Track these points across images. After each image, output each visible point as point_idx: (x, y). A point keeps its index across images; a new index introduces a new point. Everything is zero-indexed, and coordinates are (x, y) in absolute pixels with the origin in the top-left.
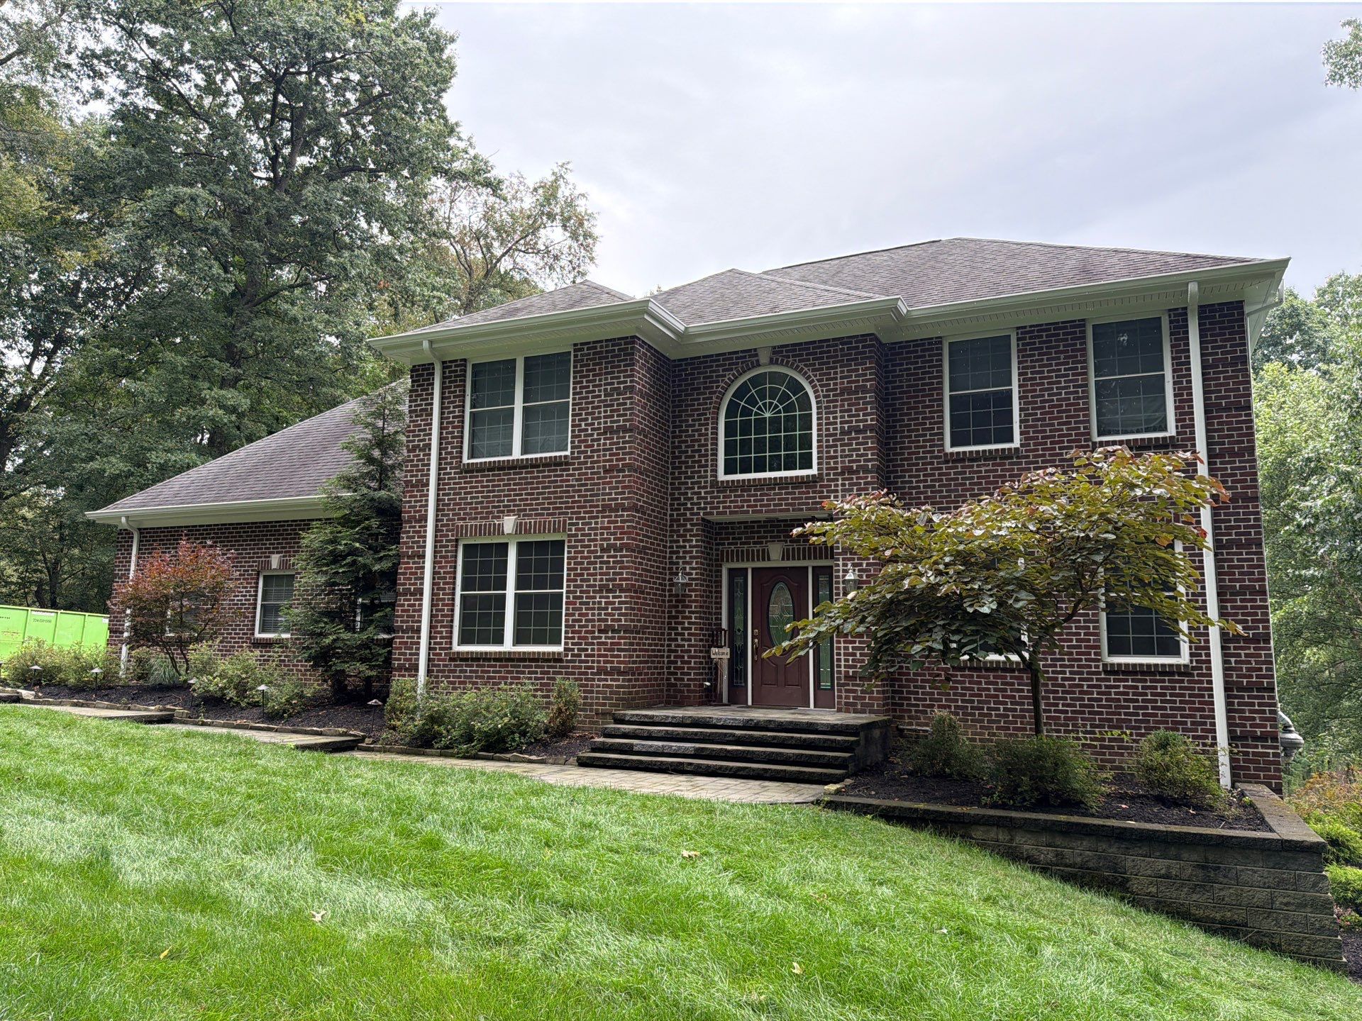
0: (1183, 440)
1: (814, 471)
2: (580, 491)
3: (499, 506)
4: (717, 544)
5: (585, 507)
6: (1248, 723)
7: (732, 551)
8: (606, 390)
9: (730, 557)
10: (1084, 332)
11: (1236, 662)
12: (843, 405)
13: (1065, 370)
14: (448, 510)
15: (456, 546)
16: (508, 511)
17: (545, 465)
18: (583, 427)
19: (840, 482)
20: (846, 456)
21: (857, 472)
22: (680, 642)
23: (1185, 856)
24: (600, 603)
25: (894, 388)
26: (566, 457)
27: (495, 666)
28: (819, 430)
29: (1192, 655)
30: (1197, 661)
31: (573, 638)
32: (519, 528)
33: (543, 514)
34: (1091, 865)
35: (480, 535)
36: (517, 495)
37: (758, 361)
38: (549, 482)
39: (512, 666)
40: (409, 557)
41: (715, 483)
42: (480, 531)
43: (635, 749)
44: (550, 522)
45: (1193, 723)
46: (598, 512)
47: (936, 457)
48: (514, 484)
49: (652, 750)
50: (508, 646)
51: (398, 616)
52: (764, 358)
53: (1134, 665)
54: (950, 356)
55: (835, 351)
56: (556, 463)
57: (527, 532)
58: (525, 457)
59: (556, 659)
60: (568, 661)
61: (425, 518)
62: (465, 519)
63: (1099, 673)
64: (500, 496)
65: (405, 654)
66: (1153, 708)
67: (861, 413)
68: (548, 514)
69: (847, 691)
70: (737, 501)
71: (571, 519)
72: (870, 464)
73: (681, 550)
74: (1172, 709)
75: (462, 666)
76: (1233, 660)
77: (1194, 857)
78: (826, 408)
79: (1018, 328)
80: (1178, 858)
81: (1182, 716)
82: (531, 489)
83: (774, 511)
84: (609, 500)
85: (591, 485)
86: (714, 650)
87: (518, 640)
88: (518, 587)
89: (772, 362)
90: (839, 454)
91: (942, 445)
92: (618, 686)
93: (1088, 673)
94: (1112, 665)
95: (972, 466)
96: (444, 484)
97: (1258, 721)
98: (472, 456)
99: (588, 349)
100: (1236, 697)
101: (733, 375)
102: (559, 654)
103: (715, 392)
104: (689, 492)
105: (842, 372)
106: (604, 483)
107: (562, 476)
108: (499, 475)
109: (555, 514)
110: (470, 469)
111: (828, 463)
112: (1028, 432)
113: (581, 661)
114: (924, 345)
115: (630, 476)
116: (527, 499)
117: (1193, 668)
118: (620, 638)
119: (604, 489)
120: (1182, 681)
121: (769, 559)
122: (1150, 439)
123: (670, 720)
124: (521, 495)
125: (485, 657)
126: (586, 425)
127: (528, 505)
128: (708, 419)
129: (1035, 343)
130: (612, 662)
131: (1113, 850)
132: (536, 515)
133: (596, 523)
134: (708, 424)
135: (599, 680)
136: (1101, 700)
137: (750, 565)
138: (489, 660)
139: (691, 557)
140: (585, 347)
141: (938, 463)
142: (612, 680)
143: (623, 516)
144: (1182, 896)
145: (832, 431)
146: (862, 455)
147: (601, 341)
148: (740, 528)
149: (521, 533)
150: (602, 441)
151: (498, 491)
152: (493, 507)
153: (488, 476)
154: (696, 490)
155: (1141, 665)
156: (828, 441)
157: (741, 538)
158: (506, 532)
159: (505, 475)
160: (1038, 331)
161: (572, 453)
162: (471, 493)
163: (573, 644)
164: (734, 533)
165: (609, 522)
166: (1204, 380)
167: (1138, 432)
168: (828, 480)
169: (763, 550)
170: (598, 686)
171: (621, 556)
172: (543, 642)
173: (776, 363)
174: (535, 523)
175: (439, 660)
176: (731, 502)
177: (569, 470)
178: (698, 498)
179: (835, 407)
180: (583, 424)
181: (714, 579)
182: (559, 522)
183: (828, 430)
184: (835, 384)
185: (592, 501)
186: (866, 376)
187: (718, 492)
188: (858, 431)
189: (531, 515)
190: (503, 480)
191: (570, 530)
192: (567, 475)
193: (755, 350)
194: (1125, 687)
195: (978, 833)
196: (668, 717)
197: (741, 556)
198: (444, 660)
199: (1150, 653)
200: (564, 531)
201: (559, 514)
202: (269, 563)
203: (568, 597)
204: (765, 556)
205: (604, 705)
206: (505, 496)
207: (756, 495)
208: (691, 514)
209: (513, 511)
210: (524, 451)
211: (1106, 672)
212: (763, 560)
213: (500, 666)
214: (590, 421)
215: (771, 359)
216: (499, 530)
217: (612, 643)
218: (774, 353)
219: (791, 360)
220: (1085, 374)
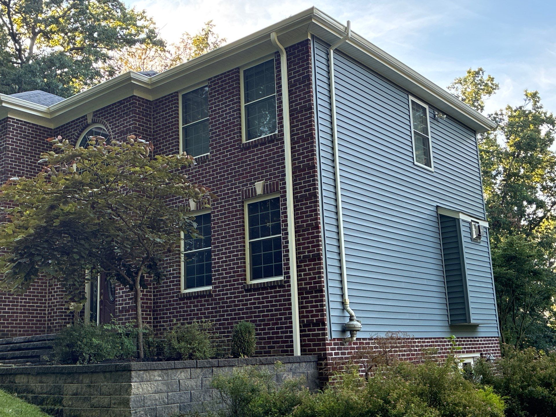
0: (281, 135)
6: (310, 315)
10: (239, 75)
11: (303, 275)
37: (87, 123)
54: (183, 102)
55: (119, 109)
79: (209, 80)
86: (72, 304)
97: (314, 313)
100: (304, 298)
101: (77, 133)
105: (121, 121)
112: (213, 144)
117: (285, 282)
120: (280, 292)
129: (216, 88)
136: (243, 309)
160: (218, 80)
173: (95, 122)
184: (118, 130)
186: (130, 122)
193: (86, 116)
194: (254, 299)
211: (246, 291)
215: (93, 120)
218: (94, 116)
219: (100, 119)
220: (240, 102)
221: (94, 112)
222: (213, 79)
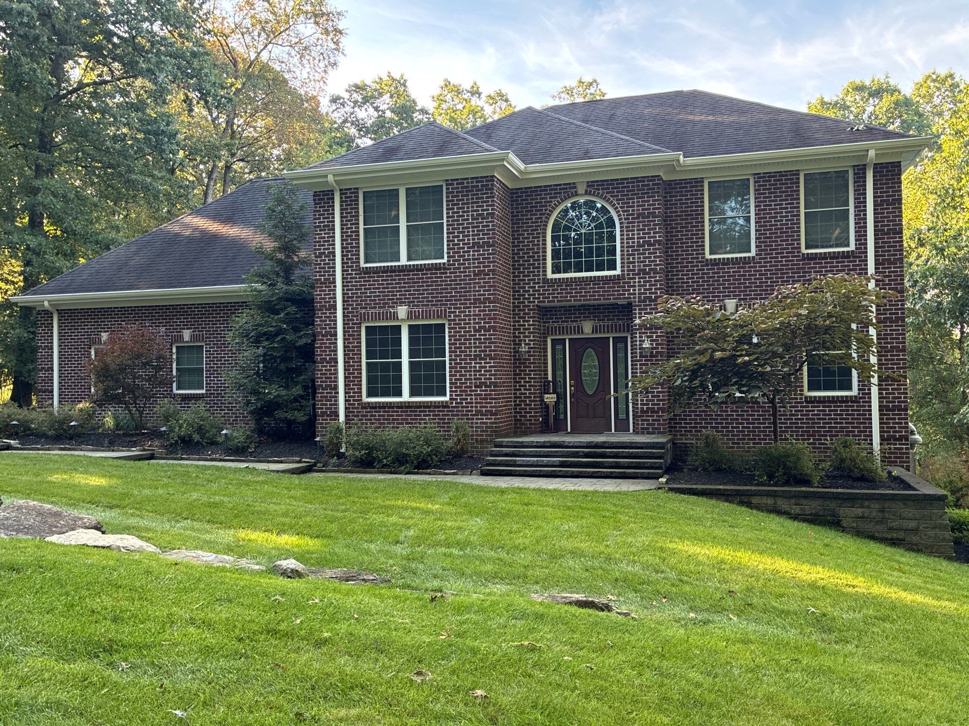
0: (860, 253)
1: (618, 272)
2: (456, 288)
3: (393, 299)
4: (544, 322)
5: (461, 300)
6: (892, 430)
7: (556, 327)
8: (473, 215)
9: (554, 331)
10: (798, 179)
11: (886, 393)
12: (639, 226)
13: (786, 204)
14: (352, 301)
15: (360, 328)
16: (400, 303)
17: (427, 270)
18: (456, 242)
19: (637, 280)
20: (642, 262)
21: (649, 273)
22: (523, 391)
23: (872, 506)
24: (475, 367)
25: (671, 212)
26: (444, 264)
27: (398, 412)
28: (622, 243)
29: (859, 390)
30: (863, 394)
31: (456, 391)
32: (410, 316)
33: (428, 305)
34: (820, 513)
35: (380, 319)
36: (407, 291)
37: (576, 192)
38: (431, 282)
39: (410, 411)
40: (323, 336)
41: (546, 281)
42: (378, 317)
43: (518, 463)
44: (434, 311)
45: (858, 432)
46: (470, 304)
47: (700, 262)
48: (404, 283)
49: (530, 463)
50: (406, 397)
51: (318, 378)
52: (581, 189)
53: (824, 397)
54: (709, 191)
55: (633, 186)
56: (436, 267)
57: (417, 318)
58: (412, 263)
59: (444, 405)
60: (452, 407)
61: (334, 307)
62: (366, 308)
63: (802, 403)
64: (393, 292)
65: (326, 405)
66: (835, 423)
67: (652, 232)
68: (432, 305)
69: (642, 420)
70: (562, 293)
71: (450, 308)
72: (658, 267)
73: (522, 328)
74: (846, 423)
75: (372, 412)
76: (884, 392)
77: (877, 506)
78: (626, 227)
79: (755, 174)
80: (869, 507)
81: (852, 427)
82: (418, 286)
83: (589, 300)
84: (479, 295)
85: (464, 284)
86: (546, 396)
87: (412, 394)
88: (411, 355)
89: (587, 193)
90: (636, 260)
91: (704, 254)
92: (491, 423)
93: (795, 403)
94: (811, 397)
95: (724, 269)
96: (347, 282)
97: (897, 429)
98: (366, 262)
99: (457, 184)
100: (885, 415)
101: (558, 201)
102: (446, 402)
103: (544, 214)
104: (527, 286)
105: (638, 202)
106: (474, 283)
107: (442, 277)
108: (391, 276)
109: (437, 305)
110: (367, 271)
111: (628, 267)
112: (761, 246)
113: (463, 407)
114: (692, 183)
115: (494, 278)
116: (415, 294)
117: (860, 398)
118: (491, 391)
119: (475, 287)
120: (853, 406)
121: (582, 333)
122: (839, 252)
123: (535, 444)
124: (410, 291)
125: (390, 405)
126: (458, 240)
127: (416, 298)
128: (539, 233)
129: (766, 185)
130: (487, 407)
131: (833, 505)
132: (422, 305)
133: (470, 312)
134: (539, 237)
135: (476, 419)
136: (803, 419)
137: (567, 337)
138: (393, 407)
139: (529, 333)
140: (455, 182)
141: (701, 266)
142: (486, 419)
143: (490, 306)
144: (870, 527)
145: (631, 244)
146: (653, 261)
147: (467, 179)
148: (561, 311)
149: (411, 318)
150: (471, 253)
151: (392, 288)
152: (388, 299)
153: (383, 276)
154: (532, 285)
155: (829, 397)
156: (628, 251)
157: (562, 318)
158: (400, 318)
159: (396, 276)
160: (768, 177)
161: (449, 261)
162: (370, 289)
163: (456, 395)
164: (557, 315)
165: (479, 311)
166: (874, 214)
167: (831, 247)
168: (628, 279)
169: (578, 327)
170: (477, 423)
171: (489, 335)
172: (432, 395)
173: (590, 194)
174: (423, 311)
175: (353, 408)
176: (558, 294)
177: (446, 273)
178: (533, 291)
179: (633, 227)
180: (456, 239)
181: (542, 347)
182: (441, 310)
183: (628, 243)
184: (633, 211)
185: (466, 296)
186: (655, 204)
187: (548, 286)
188: (650, 244)
189: (419, 305)
190: (395, 280)
191: (450, 316)
192: (445, 277)
193: (574, 183)
194: (818, 411)
195: (755, 500)
196: (533, 442)
197: (562, 331)
198: (358, 408)
199: (833, 389)
200: (445, 316)
201: (441, 305)
202: (181, 337)
203: (450, 364)
204: (580, 330)
205: (482, 435)
206: (397, 291)
207: (577, 289)
208: (528, 302)
209: (405, 302)
210: (409, 259)
211: (807, 402)
212: (579, 333)
213: (401, 412)
214: (461, 238)
215: (586, 191)
216: (395, 317)
217: (485, 395)
218: (588, 186)
219: (600, 191)
220: (799, 207)
221: (588, 182)
222: (762, 175)
